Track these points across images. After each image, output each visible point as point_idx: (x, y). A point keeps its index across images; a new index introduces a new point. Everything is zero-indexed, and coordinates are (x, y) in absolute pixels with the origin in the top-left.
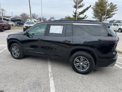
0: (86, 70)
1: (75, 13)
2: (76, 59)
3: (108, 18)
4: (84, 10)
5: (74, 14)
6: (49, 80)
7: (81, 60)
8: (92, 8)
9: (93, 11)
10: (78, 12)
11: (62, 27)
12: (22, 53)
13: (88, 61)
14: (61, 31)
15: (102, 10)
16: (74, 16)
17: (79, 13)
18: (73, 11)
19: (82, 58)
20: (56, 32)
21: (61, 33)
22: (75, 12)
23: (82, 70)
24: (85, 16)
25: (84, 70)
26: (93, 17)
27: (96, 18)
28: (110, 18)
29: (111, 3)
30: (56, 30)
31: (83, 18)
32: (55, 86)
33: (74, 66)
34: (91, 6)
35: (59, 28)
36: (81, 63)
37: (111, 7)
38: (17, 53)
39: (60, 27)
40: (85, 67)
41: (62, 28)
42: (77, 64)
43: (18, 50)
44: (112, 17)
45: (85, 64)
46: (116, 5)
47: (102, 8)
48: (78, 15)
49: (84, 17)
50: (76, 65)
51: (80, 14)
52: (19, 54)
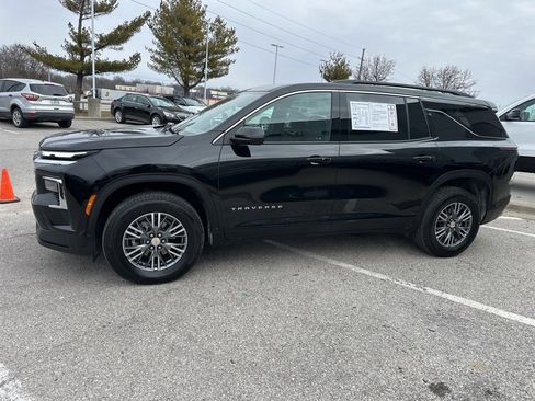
0: (462, 240)
1: (81, 37)
2: (442, 215)
3: (211, 76)
4: (120, 28)
13: (470, 212)
14: (393, 124)
15: (188, 41)
16: (71, 49)
17: (97, 40)
18: (70, 24)
22: (76, 29)
23: (454, 243)
27: (167, 69)
28: (220, 76)
29: (218, 20)
30: (376, 117)
33: (435, 237)
34: (149, 14)
37: (217, 34)
41: (395, 112)
42: (443, 228)
43: (177, 230)
44: (226, 73)
46: (233, 32)
50: (439, 234)
51: (103, 47)
52: (183, 251)
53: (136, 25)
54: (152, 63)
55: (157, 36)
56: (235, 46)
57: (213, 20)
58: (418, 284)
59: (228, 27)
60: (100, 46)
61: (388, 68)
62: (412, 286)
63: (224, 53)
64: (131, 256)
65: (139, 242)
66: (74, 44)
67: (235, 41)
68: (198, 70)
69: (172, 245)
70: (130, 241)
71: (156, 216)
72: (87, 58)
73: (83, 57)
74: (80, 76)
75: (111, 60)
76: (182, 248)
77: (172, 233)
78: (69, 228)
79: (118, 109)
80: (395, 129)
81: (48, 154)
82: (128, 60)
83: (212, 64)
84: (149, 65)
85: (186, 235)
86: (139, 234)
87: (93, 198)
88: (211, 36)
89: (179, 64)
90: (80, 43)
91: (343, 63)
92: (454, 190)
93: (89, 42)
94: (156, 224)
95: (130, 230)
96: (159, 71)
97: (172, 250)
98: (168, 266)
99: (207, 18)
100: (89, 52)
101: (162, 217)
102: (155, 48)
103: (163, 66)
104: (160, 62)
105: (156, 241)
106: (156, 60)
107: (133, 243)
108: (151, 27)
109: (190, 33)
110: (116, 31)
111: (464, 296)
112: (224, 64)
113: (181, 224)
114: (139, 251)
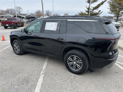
0: (79, 70)
2: (69, 58)
5: (87, 10)
6: (39, 78)
7: (74, 59)
8: (108, 2)
9: (109, 5)
10: (92, 7)
11: (57, 23)
12: (21, 49)
13: (81, 61)
14: (55, 28)
15: (119, 4)
16: (87, 12)
18: (86, 6)
19: (75, 57)
20: (50, 29)
21: (55, 30)
22: (88, 7)
23: (75, 69)
24: (100, 11)
25: (77, 70)
26: (109, 12)
27: (113, 13)
30: (51, 26)
31: (98, 14)
32: (42, 85)
33: (68, 65)
35: (54, 25)
36: (75, 63)
38: (18, 49)
39: (55, 23)
40: (78, 66)
41: (57, 25)
42: (71, 63)
43: (18, 47)
45: (78, 64)
47: (120, 2)
48: (91, 11)
49: (98, 12)
50: (69, 64)
51: (94, 10)
73: (89, 13)
86: (15, 46)
90: (89, 10)
98: (18, 52)
110: (97, 6)
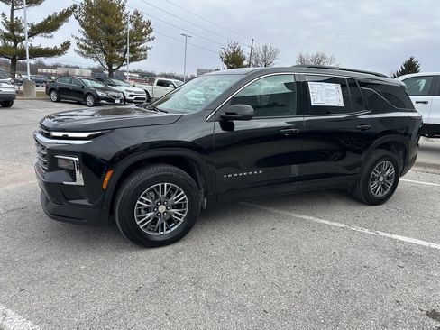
1: (14, 26)
3: (132, 60)
4: (49, 18)
7: (382, 171)
11: (339, 86)
14: (340, 100)
15: (110, 31)
16: (3, 36)
17: (28, 28)
18: (3, 14)
19: (385, 164)
22: (8, 19)
27: (92, 55)
28: (140, 60)
29: (136, 13)
34: (75, 7)
35: (332, 91)
36: (382, 178)
37: (136, 25)
41: (340, 91)
43: (180, 196)
44: (145, 58)
46: (150, 23)
50: (372, 188)
51: (35, 34)
52: (184, 215)
53: (64, 16)
54: (78, 49)
55: (83, 26)
56: (151, 35)
57: (132, 13)
58: (370, 228)
59: (145, 19)
60: (31, 34)
61: (274, 54)
62: (366, 231)
63: (142, 41)
64: (142, 224)
65: (147, 210)
66: (8, 32)
67: (151, 31)
68: (121, 55)
69: (175, 211)
70: (140, 210)
71: (163, 186)
72: (19, 45)
73: (16, 44)
74: (14, 60)
75: (43, 46)
76: (183, 212)
77: (176, 200)
78: (85, 202)
79: (52, 90)
80: (341, 104)
81: (60, 134)
82: (59, 46)
83: (133, 50)
84: (76, 51)
85: (187, 201)
86: (147, 203)
87: (110, 173)
88: (130, 26)
89: (103, 51)
90: (12, 31)
91: (239, 50)
92: (383, 152)
93: (21, 30)
94: (163, 193)
95: (142, 200)
96: (86, 56)
97: (176, 215)
98: (173, 229)
99: (126, 11)
100: (22, 39)
101: (168, 186)
102: (81, 36)
103: (89, 52)
104: (85, 48)
105: (162, 208)
106: (81, 46)
107: (142, 211)
108: (77, 18)
109: (113, 23)
110: (46, 21)
111: (408, 235)
112: (142, 50)
113: (183, 192)
114: (149, 218)
